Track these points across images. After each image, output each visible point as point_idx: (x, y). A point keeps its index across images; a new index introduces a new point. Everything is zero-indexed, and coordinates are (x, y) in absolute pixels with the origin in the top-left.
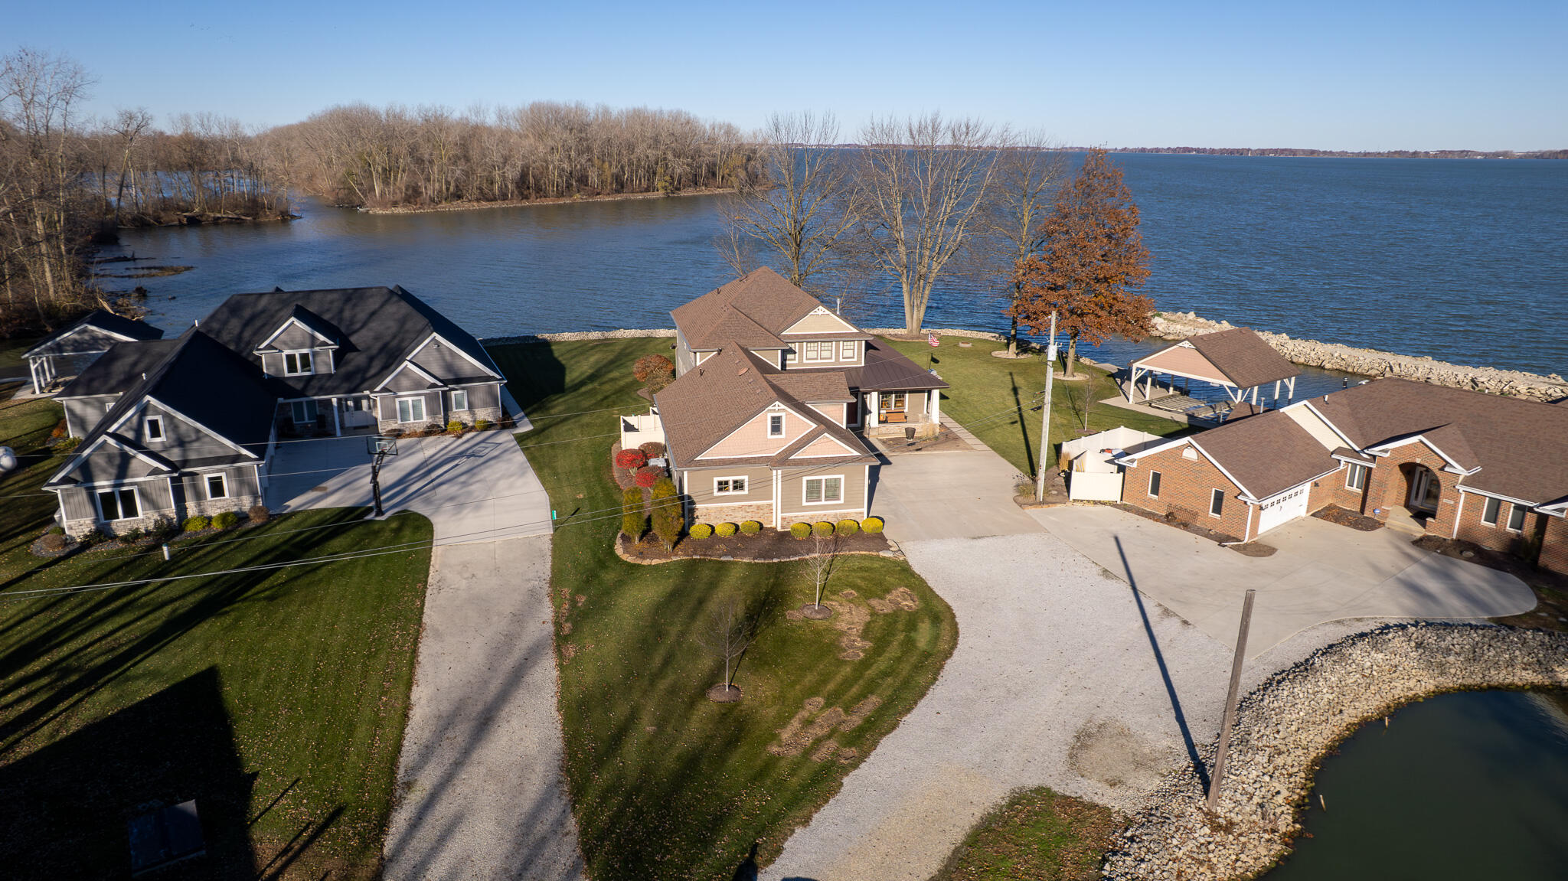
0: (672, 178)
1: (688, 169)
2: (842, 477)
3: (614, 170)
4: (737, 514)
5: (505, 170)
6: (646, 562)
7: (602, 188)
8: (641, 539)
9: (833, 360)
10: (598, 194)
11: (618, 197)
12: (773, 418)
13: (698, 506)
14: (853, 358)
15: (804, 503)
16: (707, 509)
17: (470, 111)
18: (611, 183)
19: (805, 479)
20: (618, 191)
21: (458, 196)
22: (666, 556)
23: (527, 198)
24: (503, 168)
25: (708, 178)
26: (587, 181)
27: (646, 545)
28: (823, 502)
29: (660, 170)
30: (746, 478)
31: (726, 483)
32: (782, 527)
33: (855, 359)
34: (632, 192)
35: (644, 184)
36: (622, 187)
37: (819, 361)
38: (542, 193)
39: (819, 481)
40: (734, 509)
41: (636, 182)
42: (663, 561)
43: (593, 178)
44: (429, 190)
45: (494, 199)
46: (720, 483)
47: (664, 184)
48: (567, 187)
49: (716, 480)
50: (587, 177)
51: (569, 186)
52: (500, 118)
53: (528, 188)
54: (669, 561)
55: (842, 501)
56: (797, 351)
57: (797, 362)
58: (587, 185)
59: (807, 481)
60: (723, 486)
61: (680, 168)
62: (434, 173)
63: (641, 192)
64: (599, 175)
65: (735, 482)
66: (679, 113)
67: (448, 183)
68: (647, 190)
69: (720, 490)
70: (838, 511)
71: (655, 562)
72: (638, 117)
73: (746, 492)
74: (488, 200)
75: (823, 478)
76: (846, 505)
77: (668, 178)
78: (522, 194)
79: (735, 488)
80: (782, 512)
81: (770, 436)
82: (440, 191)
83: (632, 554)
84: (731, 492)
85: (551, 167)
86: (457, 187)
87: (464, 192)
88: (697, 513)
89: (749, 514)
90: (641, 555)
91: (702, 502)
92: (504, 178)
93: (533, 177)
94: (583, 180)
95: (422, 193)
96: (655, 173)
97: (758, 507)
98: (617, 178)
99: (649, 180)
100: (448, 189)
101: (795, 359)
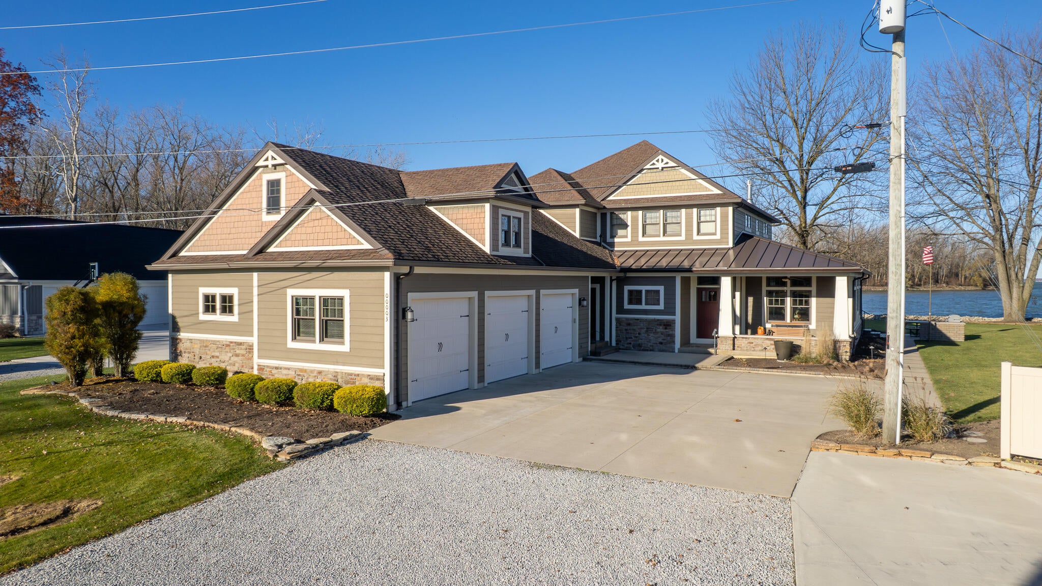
2: (346, 293)
9: (683, 238)
12: (271, 183)
13: (182, 335)
14: (715, 234)
15: (291, 344)
16: (191, 341)
19: (291, 292)
28: (318, 344)
30: (235, 292)
31: (213, 298)
33: (718, 237)
37: (662, 238)
39: (312, 299)
40: (222, 347)
46: (206, 298)
49: (202, 292)
55: (345, 348)
56: (629, 223)
57: (629, 239)
59: (295, 299)
60: (209, 304)
65: (223, 298)
69: (206, 310)
70: (338, 368)
73: (235, 318)
75: (316, 293)
76: (354, 357)
79: (223, 310)
80: (259, 357)
81: (265, 217)
84: (218, 317)
88: (181, 347)
91: (188, 328)
101: (626, 237)
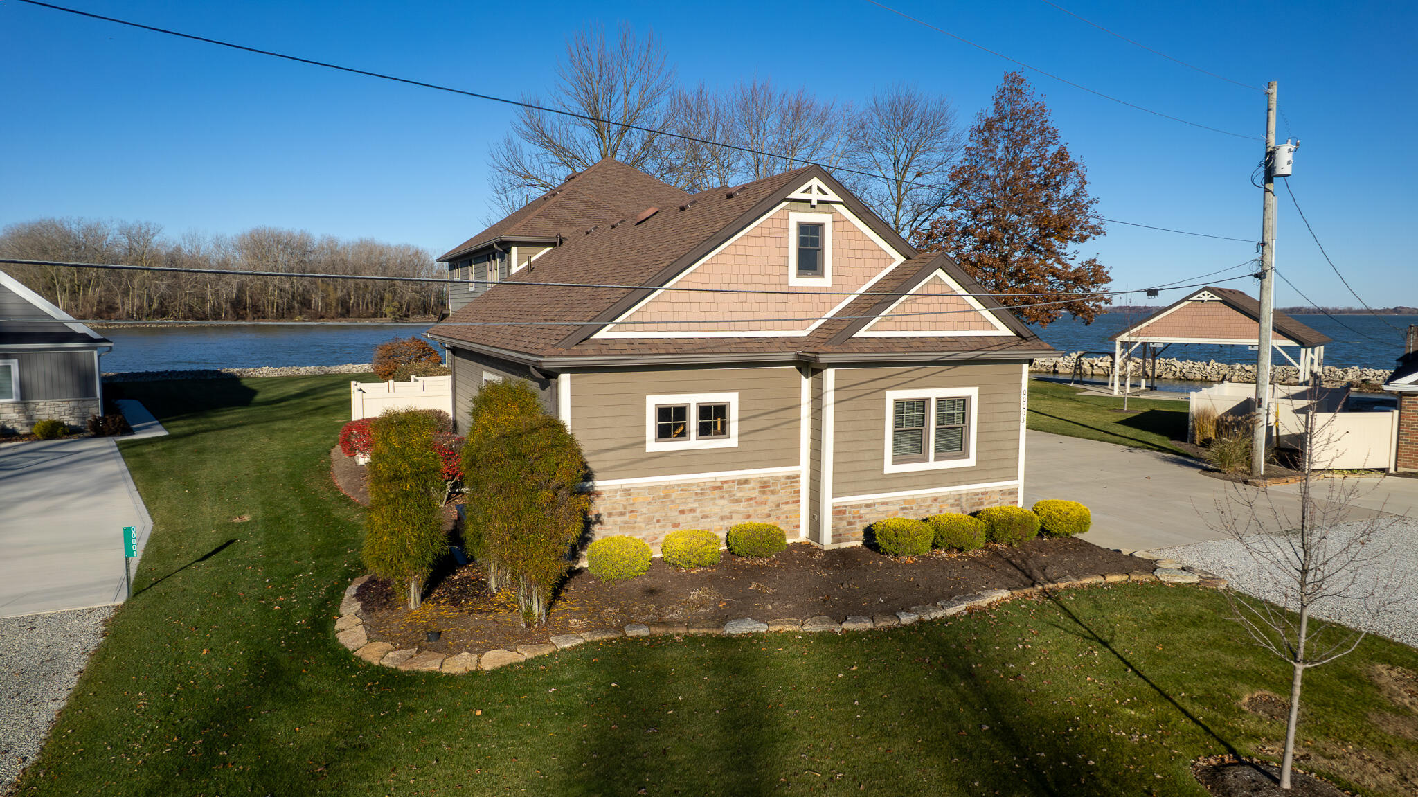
0: (401, 305)
1: (417, 296)
2: (972, 392)
3: (339, 294)
4: (709, 508)
5: (219, 287)
6: (459, 664)
7: (327, 312)
8: (425, 596)
10: (322, 317)
11: (344, 322)
12: (803, 227)
13: (599, 484)
15: (890, 468)
16: (627, 492)
17: (184, 239)
18: (336, 307)
19: (892, 396)
20: (343, 315)
21: (162, 313)
22: (528, 637)
23: (243, 318)
24: (216, 285)
25: (437, 307)
26: (310, 304)
27: (448, 612)
28: (932, 465)
29: (388, 295)
30: (731, 399)
31: (681, 412)
32: (837, 537)
34: (359, 317)
35: (371, 309)
36: (348, 312)
38: (260, 314)
39: (923, 403)
40: (702, 493)
41: (362, 307)
42: (523, 654)
43: (317, 300)
44: (126, 305)
45: (206, 318)
46: (663, 413)
47: (392, 309)
48: (288, 309)
49: (653, 402)
50: (310, 301)
51: (290, 308)
52: (218, 246)
53: (245, 309)
54: (546, 651)
55: (971, 462)
58: (310, 308)
59: (899, 404)
60: (671, 422)
61: (408, 295)
62: (133, 288)
63: (368, 317)
64: (323, 298)
65: (705, 411)
66: (408, 247)
67: (150, 300)
68: (374, 315)
69: (664, 433)
70: (963, 488)
71: (493, 659)
72: (367, 248)
73: (732, 441)
74: (198, 319)
75: (933, 394)
76: (981, 472)
77: (396, 304)
78: (238, 314)
79: (704, 430)
80: (835, 495)
81: (795, 281)
82: (141, 308)
83: (400, 642)
84: (694, 443)
85: (271, 287)
86: (161, 303)
87: (170, 309)
88: (599, 507)
89: (740, 507)
90: (434, 639)
91: (616, 471)
92: (217, 295)
93: (251, 298)
94: (306, 303)
95: (118, 308)
96: (382, 299)
97: (765, 486)
98: (344, 303)
99: (376, 305)
100: (150, 306)
